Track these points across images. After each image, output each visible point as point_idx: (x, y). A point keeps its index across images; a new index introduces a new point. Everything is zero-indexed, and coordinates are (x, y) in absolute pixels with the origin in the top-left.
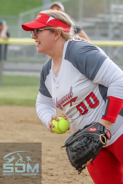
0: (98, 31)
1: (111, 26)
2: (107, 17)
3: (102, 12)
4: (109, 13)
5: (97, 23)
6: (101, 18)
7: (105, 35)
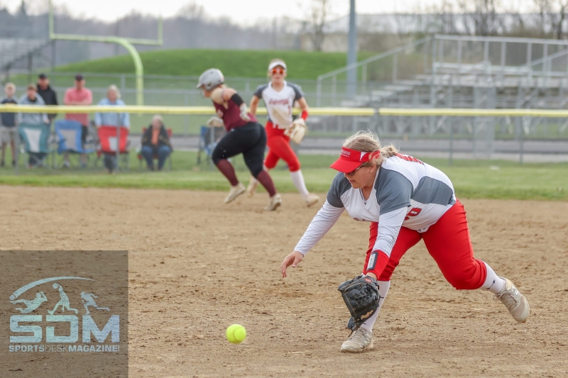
0: (416, 97)
1: (434, 90)
2: (429, 78)
3: (422, 72)
4: (430, 73)
5: (416, 86)
6: (421, 80)
7: (426, 102)
